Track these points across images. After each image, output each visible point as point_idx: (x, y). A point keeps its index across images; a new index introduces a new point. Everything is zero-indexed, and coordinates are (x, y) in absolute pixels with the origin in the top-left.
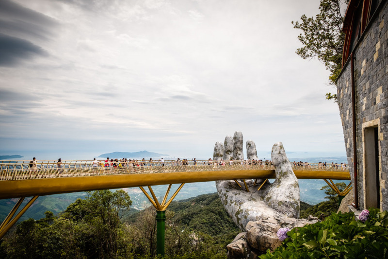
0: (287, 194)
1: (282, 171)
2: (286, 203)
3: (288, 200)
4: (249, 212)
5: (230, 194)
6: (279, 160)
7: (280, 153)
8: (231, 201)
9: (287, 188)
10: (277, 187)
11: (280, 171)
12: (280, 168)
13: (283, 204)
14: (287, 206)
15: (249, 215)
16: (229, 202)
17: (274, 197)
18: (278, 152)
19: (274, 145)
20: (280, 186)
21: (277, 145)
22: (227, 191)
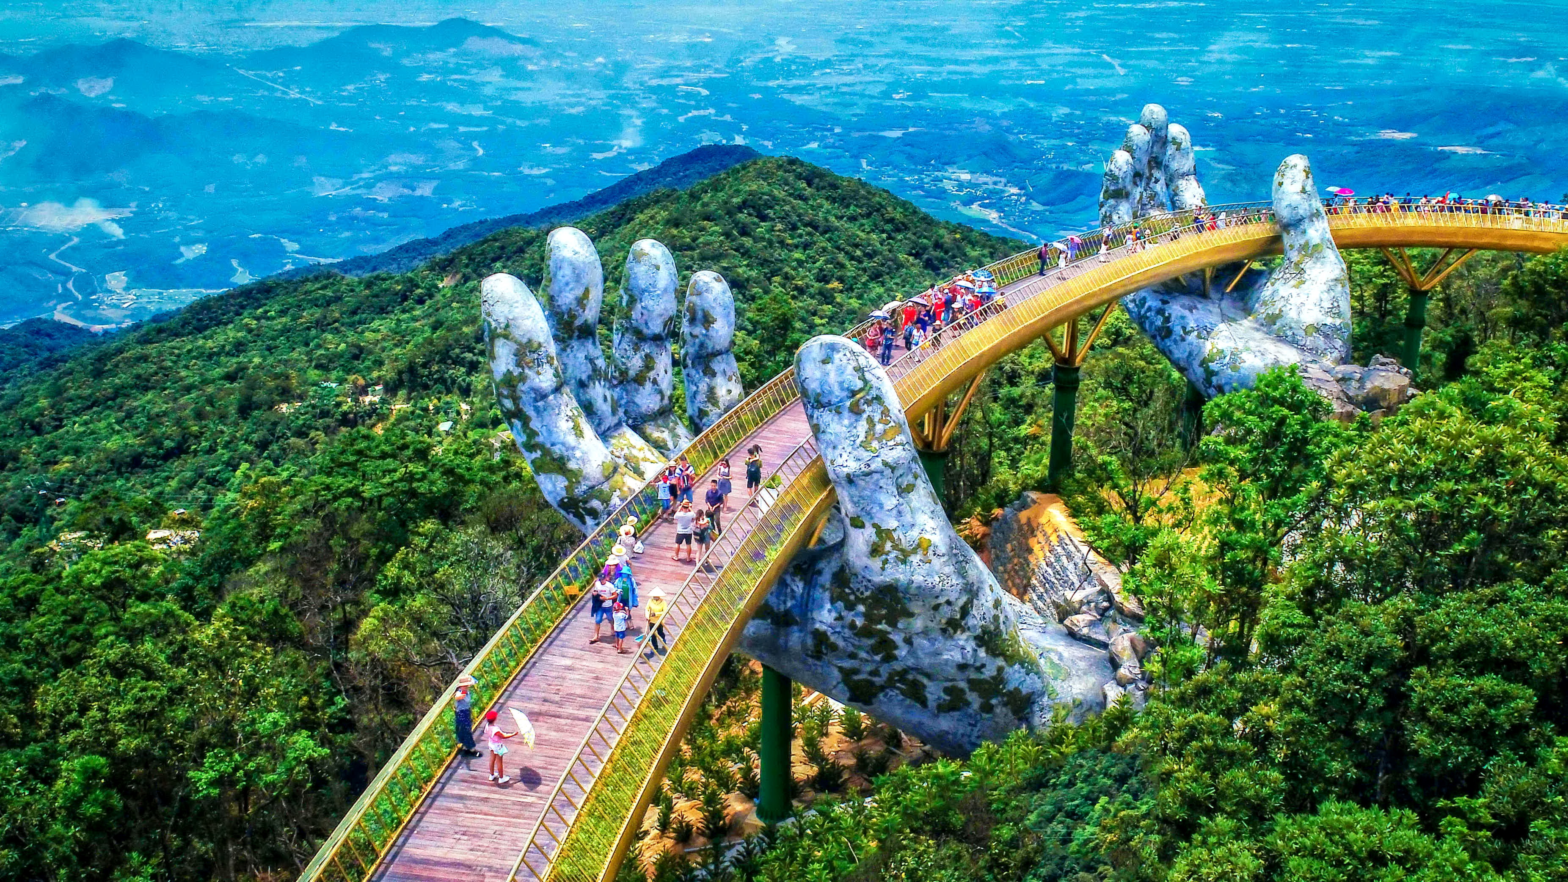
0: (1327, 305)
1: (1307, 243)
2: (1325, 329)
3: (1329, 321)
4: (1244, 356)
5: (1176, 309)
6: (1301, 212)
7: (1304, 191)
8: (1184, 328)
9: (1325, 288)
10: (1296, 287)
11: (1302, 242)
12: (1304, 232)
13: (1318, 330)
14: (1326, 336)
15: (1244, 362)
16: (1178, 330)
17: (1292, 314)
18: (1298, 187)
20: (1303, 282)
22: (1165, 302)
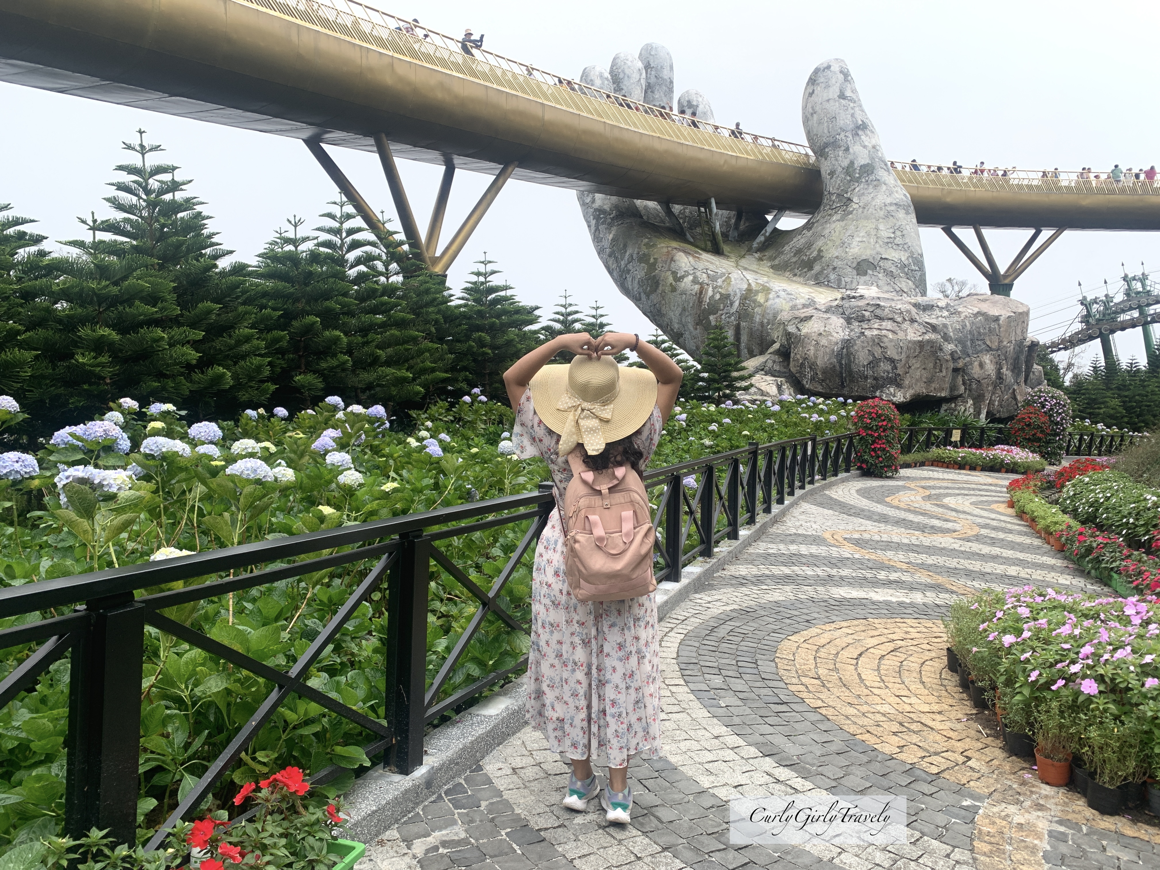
0: (886, 234)
1: (852, 163)
2: (888, 265)
3: (890, 254)
4: (760, 298)
6: (841, 123)
7: (842, 96)
9: (882, 213)
10: (842, 219)
11: (845, 163)
12: (847, 149)
13: (875, 265)
14: (890, 274)
15: (760, 305)
18: (834, 92)
19: (817, 71)
20: (851, 213)
21: (829, 67)
